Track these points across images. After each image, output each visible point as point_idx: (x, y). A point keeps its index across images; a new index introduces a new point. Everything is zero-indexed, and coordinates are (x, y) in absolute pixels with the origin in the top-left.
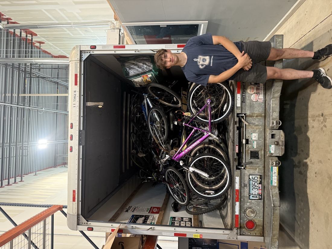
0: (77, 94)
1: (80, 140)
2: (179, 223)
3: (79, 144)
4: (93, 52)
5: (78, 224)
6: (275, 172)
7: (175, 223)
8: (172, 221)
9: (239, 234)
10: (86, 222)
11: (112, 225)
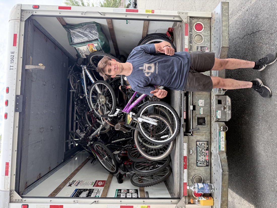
0: (16, 55)
1: (16, 106)
2: (125, 195)
3: (16, 111)
4: (36, 12)
5: (11, 202)
6: (222, 137)
7: (121, 195)
8: (118, 193)
9: (187, 203)
10: (20, 198)
11: (51, 201)
